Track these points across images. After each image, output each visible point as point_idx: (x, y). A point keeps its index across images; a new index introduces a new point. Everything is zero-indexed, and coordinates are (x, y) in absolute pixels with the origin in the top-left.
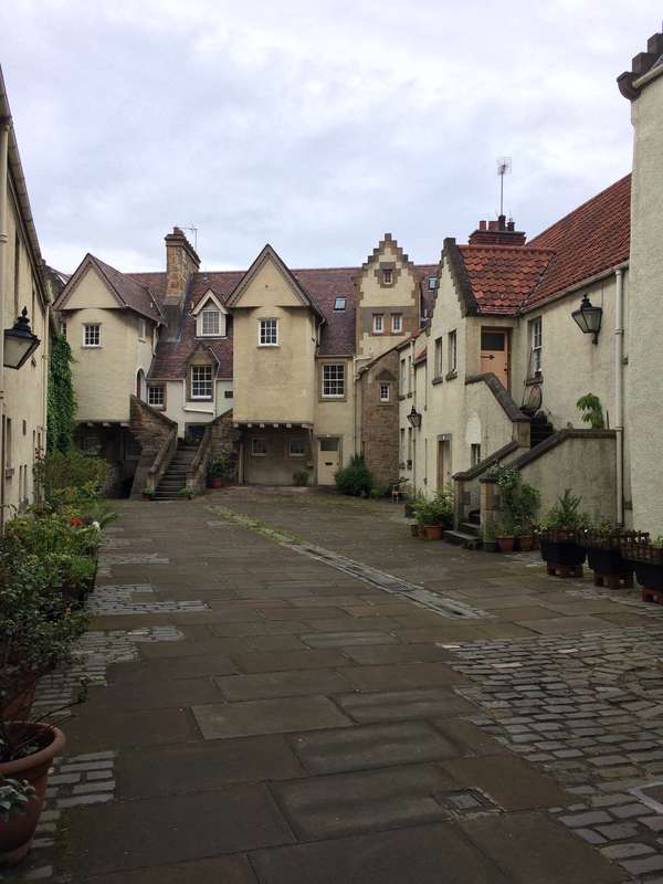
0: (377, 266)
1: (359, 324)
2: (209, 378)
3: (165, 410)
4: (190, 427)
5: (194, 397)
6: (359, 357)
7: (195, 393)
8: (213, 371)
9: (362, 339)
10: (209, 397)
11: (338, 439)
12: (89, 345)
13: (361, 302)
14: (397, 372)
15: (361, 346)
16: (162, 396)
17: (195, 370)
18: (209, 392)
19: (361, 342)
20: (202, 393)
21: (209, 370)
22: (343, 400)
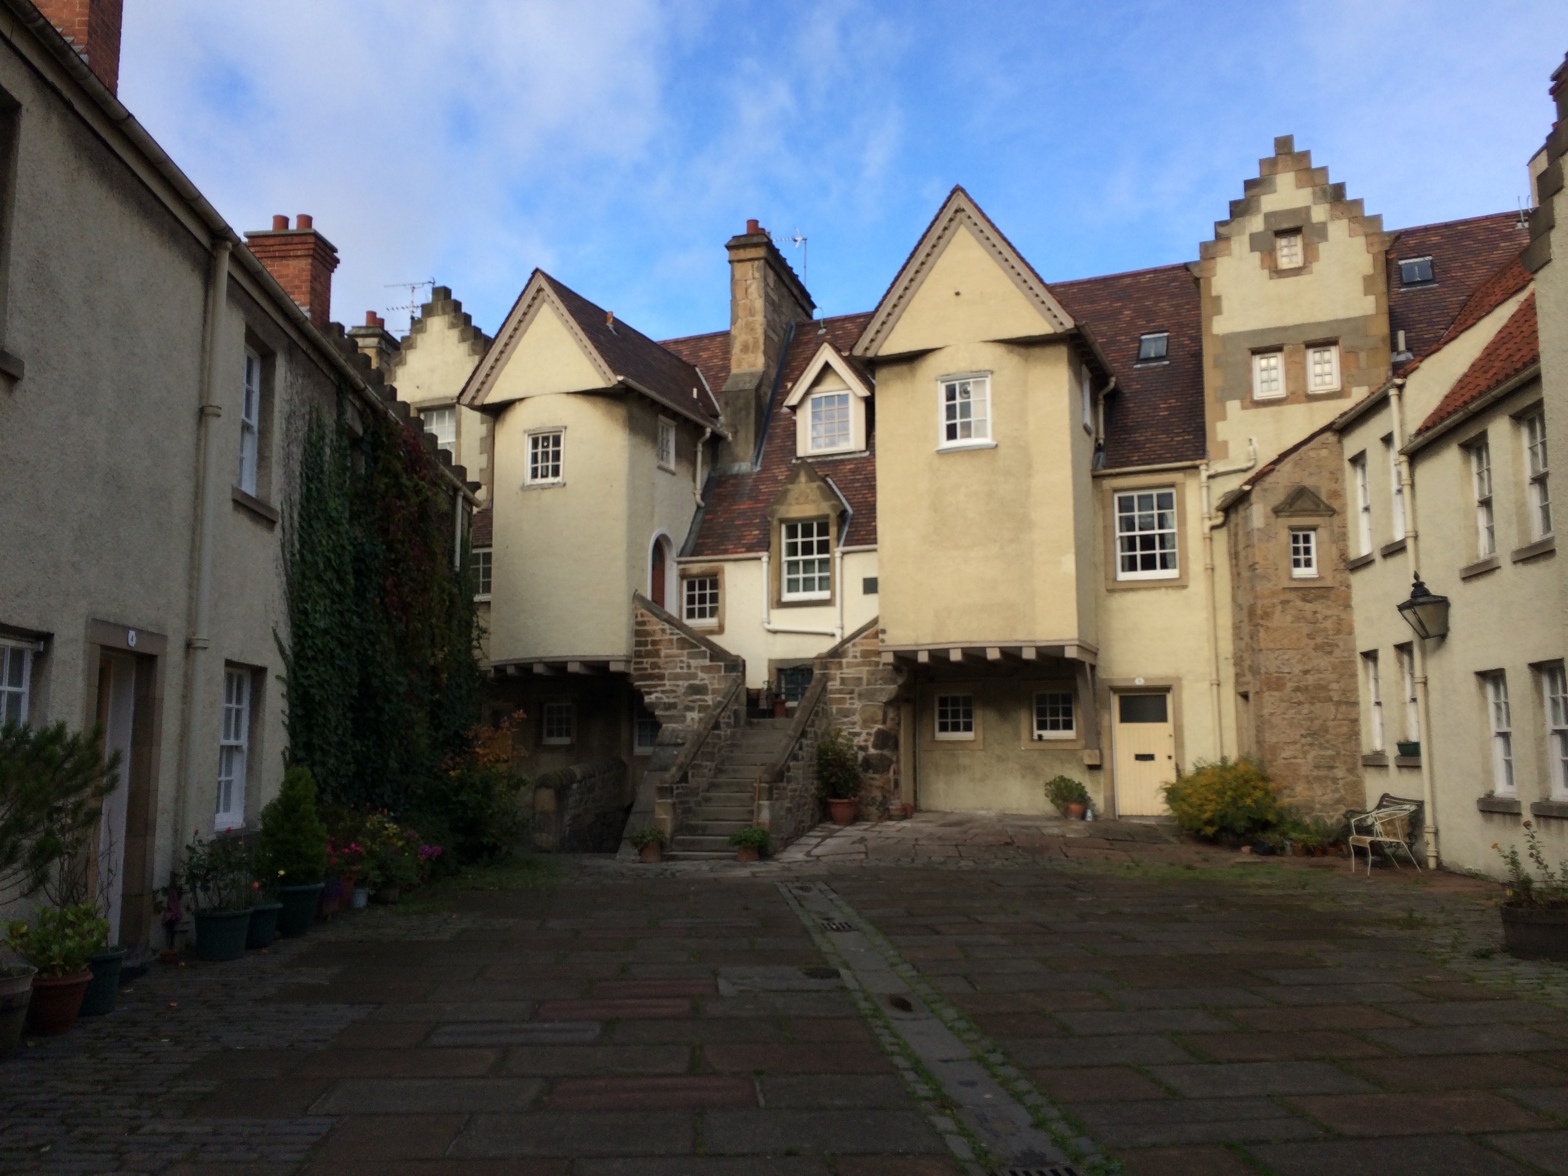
0: (1256, 224)
1: (1212, 379)
2: (824, 547)
3: (720, 630)
4: (780, 671)
5: (787, 597)
6: (1219, 467)
7: (793, 586)
8: (833, 530)
9: (1224, 417)
10: (825, 595)
11: (1167, 689)
12: (539, 481)
13: (1216, 319)
14: (1337, 494)
15: (1220, 437)
16: (714, 598)
17: (792, 533)
18: (826, 583)
19: (1220, 426)
20: (808, 585)
21: (824, 530)
22: (1179, 584)
